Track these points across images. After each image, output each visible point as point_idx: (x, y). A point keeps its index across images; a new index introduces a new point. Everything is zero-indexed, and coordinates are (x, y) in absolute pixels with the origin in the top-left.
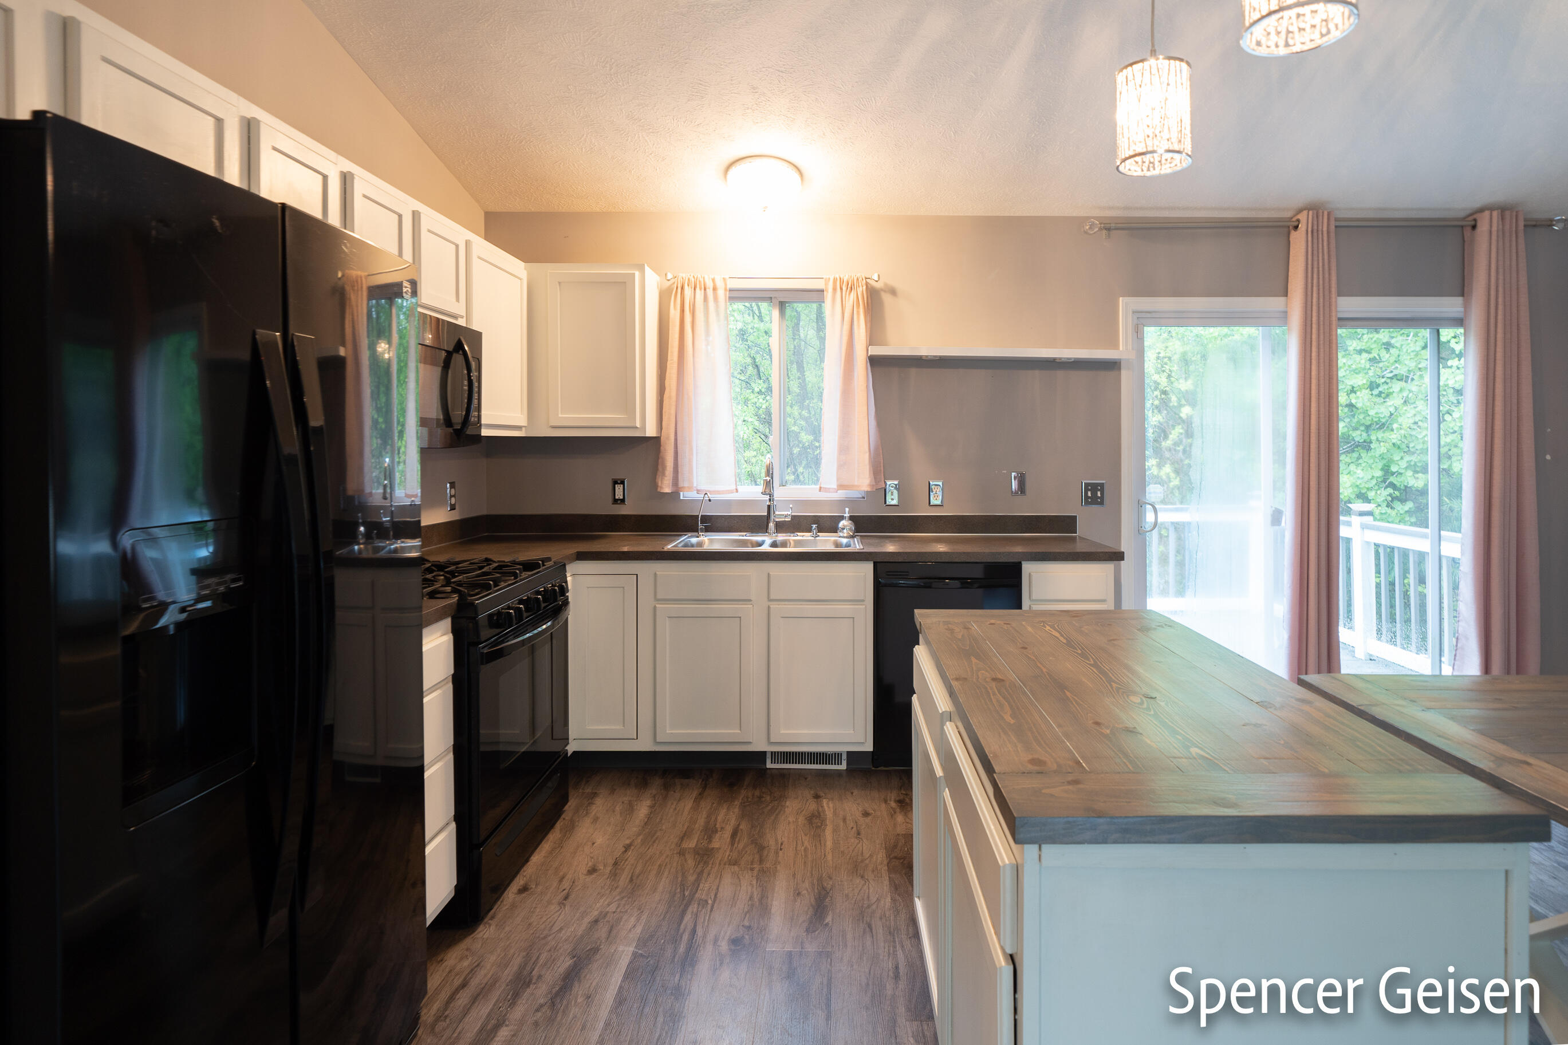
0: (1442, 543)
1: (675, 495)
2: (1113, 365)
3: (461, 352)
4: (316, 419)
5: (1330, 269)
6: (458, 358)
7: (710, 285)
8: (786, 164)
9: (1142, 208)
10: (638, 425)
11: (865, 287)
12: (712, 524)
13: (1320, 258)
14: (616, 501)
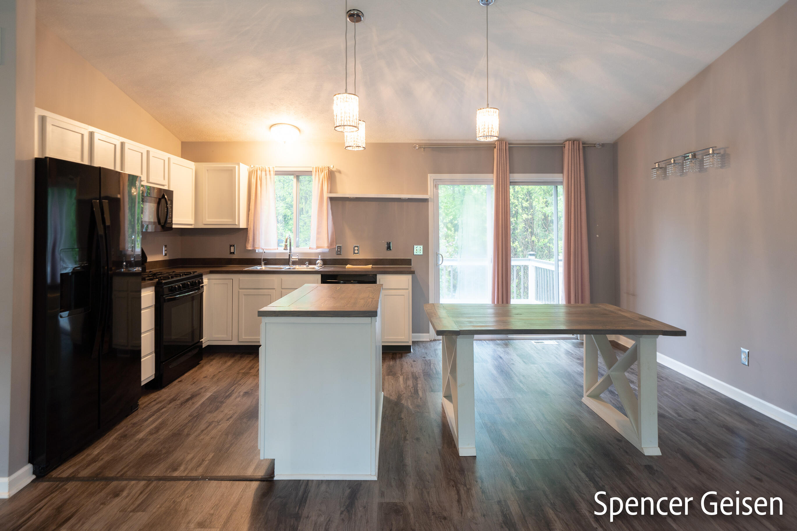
0: (559, 267)
1: (254, 251)
2: (426, 200)
3: (164, 198)
4: (108, 223)
5: (506, 164)
6: (163, 201)
7: (268, 170)
8: (292, 126)
9: (435, 140)
10: (237, 223)
11: (327, 170)
12: (268, 262)
13: (503, 159)
14: (231, 253)
